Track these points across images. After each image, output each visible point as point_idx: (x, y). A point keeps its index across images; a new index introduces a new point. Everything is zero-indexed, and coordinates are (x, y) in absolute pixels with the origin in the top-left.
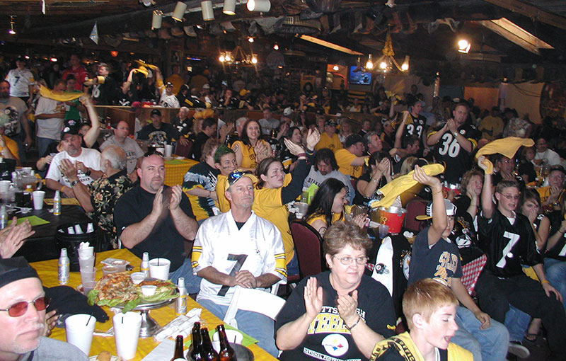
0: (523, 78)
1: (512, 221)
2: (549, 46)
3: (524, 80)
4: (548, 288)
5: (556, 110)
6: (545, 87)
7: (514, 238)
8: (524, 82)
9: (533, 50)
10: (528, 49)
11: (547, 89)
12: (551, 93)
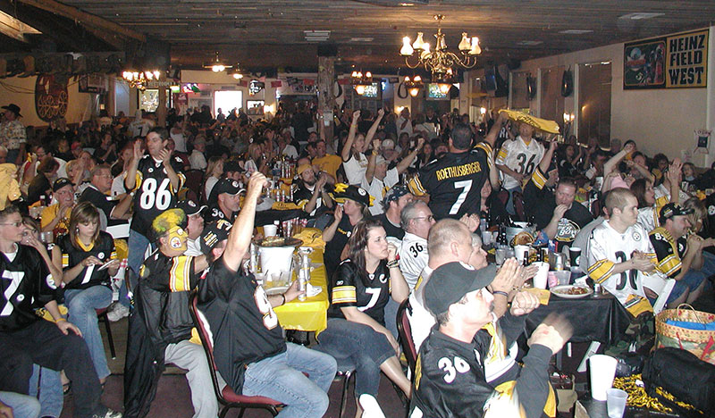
0: (8, 71)
1: (11, 257)
2: (36, 31)
3: (8, 73)
4: (64, 327)
5: (56, 107)
6: (38, 81)
7: (17, 277)
8: (9, 76)
9: (16, 36)
10: (9, 34)
11: (41, 82)
12: (47, 87)
